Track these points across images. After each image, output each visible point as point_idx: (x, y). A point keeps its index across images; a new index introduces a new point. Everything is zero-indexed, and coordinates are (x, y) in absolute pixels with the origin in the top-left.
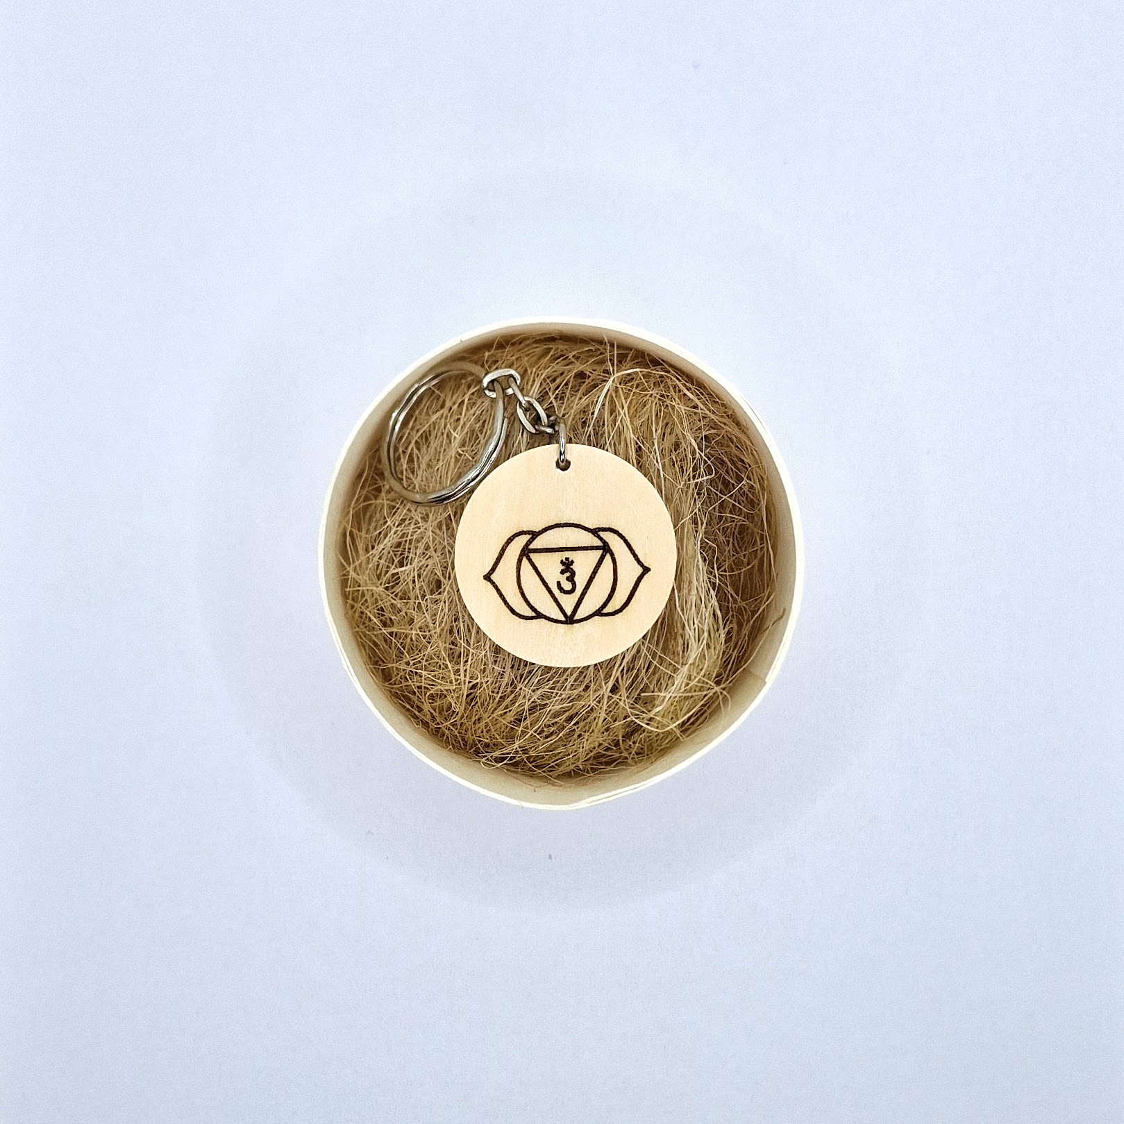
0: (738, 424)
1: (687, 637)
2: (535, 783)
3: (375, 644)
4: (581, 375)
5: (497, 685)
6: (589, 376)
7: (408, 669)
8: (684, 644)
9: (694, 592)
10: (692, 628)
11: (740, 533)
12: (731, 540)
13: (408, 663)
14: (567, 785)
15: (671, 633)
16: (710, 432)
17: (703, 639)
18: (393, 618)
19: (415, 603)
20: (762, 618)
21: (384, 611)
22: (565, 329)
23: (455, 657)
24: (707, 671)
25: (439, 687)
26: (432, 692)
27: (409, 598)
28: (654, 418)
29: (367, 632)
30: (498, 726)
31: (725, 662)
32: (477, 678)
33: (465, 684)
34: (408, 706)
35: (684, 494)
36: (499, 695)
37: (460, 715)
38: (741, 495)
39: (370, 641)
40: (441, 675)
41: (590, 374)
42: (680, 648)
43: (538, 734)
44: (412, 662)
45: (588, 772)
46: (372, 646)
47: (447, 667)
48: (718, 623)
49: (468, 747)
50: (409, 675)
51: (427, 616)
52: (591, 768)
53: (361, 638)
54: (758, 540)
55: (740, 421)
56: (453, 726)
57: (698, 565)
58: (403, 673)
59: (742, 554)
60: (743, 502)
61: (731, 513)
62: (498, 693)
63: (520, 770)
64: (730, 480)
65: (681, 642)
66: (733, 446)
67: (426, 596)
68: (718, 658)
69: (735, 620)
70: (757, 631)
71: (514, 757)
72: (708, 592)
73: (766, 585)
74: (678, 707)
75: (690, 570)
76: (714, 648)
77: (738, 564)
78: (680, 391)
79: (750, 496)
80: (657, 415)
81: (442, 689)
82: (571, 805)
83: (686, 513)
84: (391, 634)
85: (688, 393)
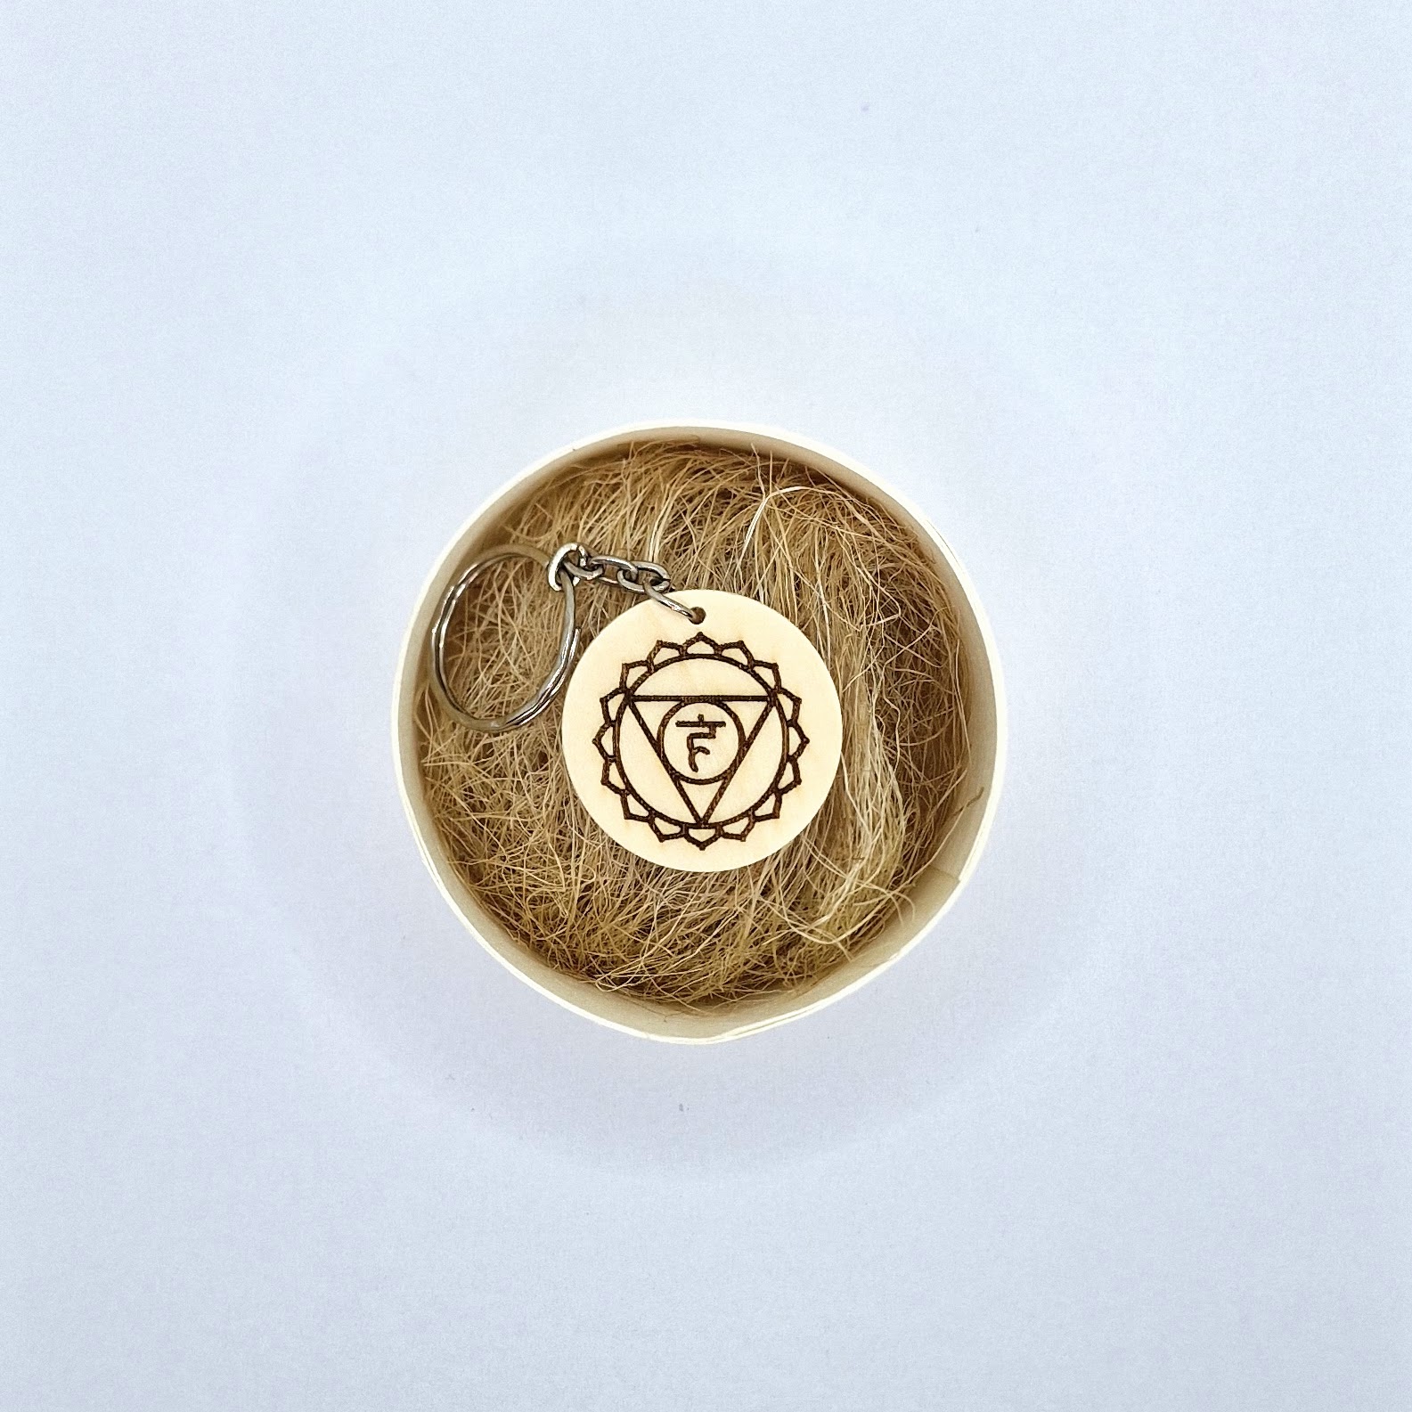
0: (921, 556)
1: (859, 824)
2: (664, 1010)
3: (461, 834)
4: (725, 494)
5: (617, 886)
6: (735, 496)
7: (504, 866)
8: (855, 832)
9: (868, 767)
10: (865, 812)
11: (923, 693)
12: (912, 702)
13: (503, 859)
14: (707, 1014)
15: (838, 819)
16: (886, 566)
17: (880, 827)
18: (485, 800)
19: (513, 782)
20: (952, 800)
21: (472, 792)
22: (703, 436)
23: (564, 850)
24: (883, 867)
25: (544, 889)
26: (534, 894)
27: (505, 776)
28: (817, 548)
29: (451, 819)
30: (617, 939)
31: (905, 856)
32: (592, 878)
33: (576, 884)
34: (503, 914)
35: (855, 644)
36: (621, 899)
37: (569, 924)
38: (924, 645)
39: (455, 830)
40: (546, 874)
41: (736, 493)
42: (849, 838)
43: (670, 949)
44: (508, 858)
45: (732, 998)
46: (457, 837)
47: (554, 862)
48: (897, 807)
49: (579, 966)
50: (504, 873)
51: (529, 799)
52: (736, 992)
53: (443, 827)
54: (946, 701)
55: (924, 552)
56: (560, 938)
57: (872, 734)
58: (496, 871)
59: (925, 720)
60: (927, 654)
61: (911, 668)
62: (618, 896)
63: (645, 994)
64: (912, 627)
65: (851, 831)
66: (916, 586)
67: (526, 773)
68: (897, 851)
69: (917, 804)
70: (945, 815)
71: (639, 978)
72: (885, 769)
73: (955, 759)
74: (846, 914)
75: (862, 739)
76: (893, 839)
77: (920, 733)
78: (849, 514)
79: (936, 646)
80: (820, 543)
81: (549, 891)
82: (713, 1038)
83: (857, 668)
84: (482, 821)
85: (859, 516)
